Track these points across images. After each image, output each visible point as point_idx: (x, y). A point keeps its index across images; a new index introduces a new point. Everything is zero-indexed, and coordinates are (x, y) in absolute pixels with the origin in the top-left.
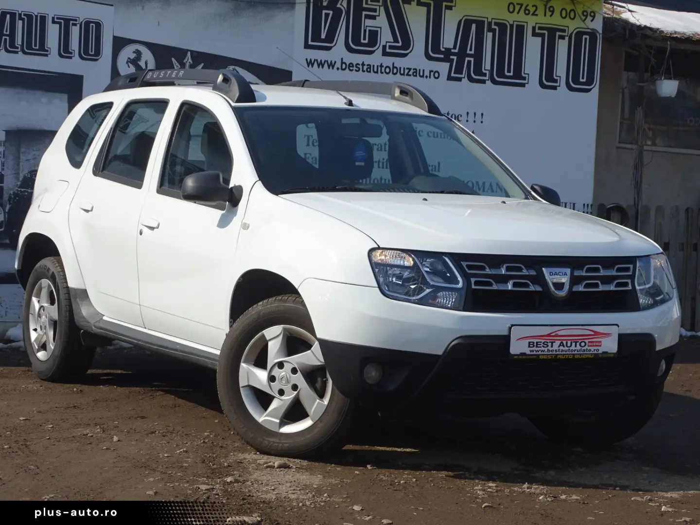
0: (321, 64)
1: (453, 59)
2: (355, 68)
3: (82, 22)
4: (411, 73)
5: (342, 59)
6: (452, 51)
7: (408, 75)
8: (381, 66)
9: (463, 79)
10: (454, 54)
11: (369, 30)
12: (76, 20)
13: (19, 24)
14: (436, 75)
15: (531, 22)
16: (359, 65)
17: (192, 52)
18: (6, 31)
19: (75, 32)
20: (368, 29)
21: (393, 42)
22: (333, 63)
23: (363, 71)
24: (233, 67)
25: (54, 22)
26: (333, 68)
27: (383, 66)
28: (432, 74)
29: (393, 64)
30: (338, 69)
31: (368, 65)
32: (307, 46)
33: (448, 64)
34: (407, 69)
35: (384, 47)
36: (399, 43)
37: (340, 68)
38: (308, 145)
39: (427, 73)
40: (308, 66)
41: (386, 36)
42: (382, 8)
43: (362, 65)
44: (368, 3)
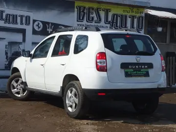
0: (81, 25)
1: (111, 24)
3: (25, 16)
4: (101, 27)
5: (85, 24)
6: (111, 21)
9: (113, 28)
13: (11, 17)
15: (128, 14)
17: (51, 23)
19: (24, 19)
20: (91, 17)
21: (97, 20)
24: (61, 26)
25: (19, 16)
29: (97, 25)
39: (105, 27)
43: (90, 25)
44: (91, 11)
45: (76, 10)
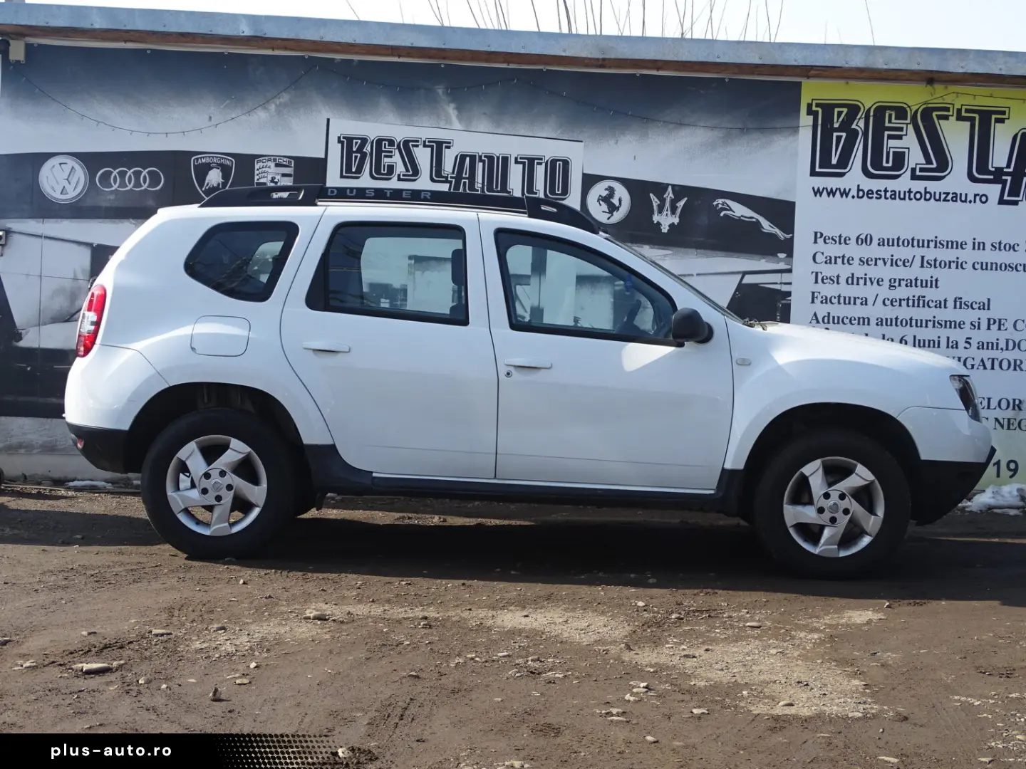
0: (831, 193)
1: (1007, 180)
2: (875, 195)
3: (547, 161)
4: (949, 197)
5: (858, 186)
6: (1005, 170)
7: (945, 200)
8: (910, 192)
9: (1020, 202)
10: (1008, 174)
11: (894, 152)
12: (541, 159)
13: (480, 166)
14: (984, 199)
16: (880, 191)
17: (673, 186)
18: (466, 174)
19: (540, 172)
20: (892, 150)
21: (926, 164)
22: (847, 191)
23: (886, 198)
24: (723, 200)
25: (516, 162)
26: (847, 196)
27: (912, 192)
28: (978, 198)
29: (926, 188)
30: (853, 197)
31: (891, 191)
32: (813, 173)
33: (999, 187)
34: (944, 193)
35: (913, 170)
36: (932, 164)
37: (856, 195)
38: (816, 282)
39: (970, 197)
40: (816, 195)
41: (915, 157)
42: (910, 127)
43: (884, 191)
44: (891, 121)
45: (806, 120)
